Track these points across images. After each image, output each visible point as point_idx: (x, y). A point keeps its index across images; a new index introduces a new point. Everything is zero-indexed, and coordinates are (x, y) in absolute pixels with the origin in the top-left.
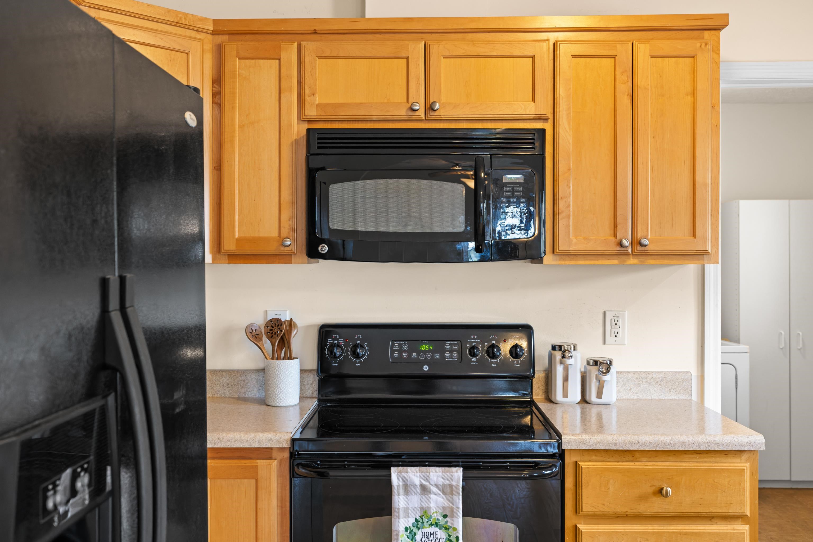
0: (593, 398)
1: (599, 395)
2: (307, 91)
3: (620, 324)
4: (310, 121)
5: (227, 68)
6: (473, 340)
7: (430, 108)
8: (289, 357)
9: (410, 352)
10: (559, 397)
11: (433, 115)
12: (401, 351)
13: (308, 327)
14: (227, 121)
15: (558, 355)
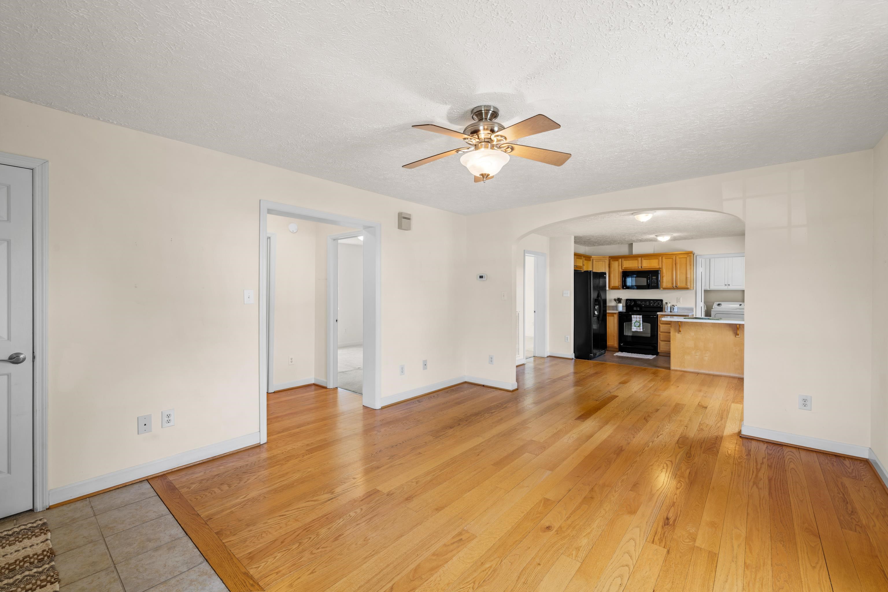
0: (672, 311)
1: (673, 310)
2: (622, 265)
3: (680, 299)
4: (623, 270)
5: (611, 263)
6: (652, 302)
7: (641, 267)
8: (621, 303)
9: (641, 303)
10: (666, 310)
11: (642, 268)
12: (639, 303)
13: (624, 299)
14: (611, 270)
15: (666, 304)
